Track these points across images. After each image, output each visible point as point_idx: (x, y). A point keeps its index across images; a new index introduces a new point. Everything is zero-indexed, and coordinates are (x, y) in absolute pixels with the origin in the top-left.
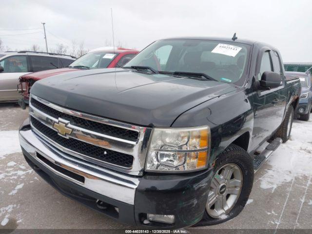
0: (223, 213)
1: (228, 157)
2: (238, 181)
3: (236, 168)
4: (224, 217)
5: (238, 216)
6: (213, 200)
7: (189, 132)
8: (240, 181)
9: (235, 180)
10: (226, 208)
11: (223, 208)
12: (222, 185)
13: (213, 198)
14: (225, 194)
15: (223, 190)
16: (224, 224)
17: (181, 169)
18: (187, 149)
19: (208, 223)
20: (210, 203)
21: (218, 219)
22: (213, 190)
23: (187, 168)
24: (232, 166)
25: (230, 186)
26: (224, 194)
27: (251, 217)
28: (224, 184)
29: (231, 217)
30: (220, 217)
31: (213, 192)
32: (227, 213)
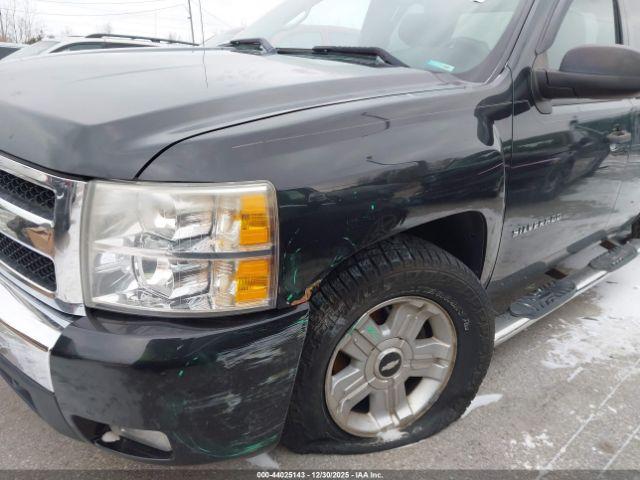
0: (392, 426)
1: (392, 280)
2: (444, 345)
3: (433, 309)
4: (394, 435)
5: (437, 437)
6: (359, 390)
7: (213, 198)
8: (448, 346)
9: (435, 342)
10: (404, 413)
11: (393, 412)
12: (386, 353)
13: (360, 384)
14: (399, 377)
15: (390, 365)
16: (386, 454)
17: (198, 308)
18: (213, 248)
19: (338, 447)
20: (350, 397)
21: (375, 439)
22: (359, 364)
23: (219, 305)
24: (418, 303)
25: (416, 357)
26: (396, 376)
27: (473, 442)
28: (393, 350)
29: (415, 439)
30: (379, 434)
31: (357, 370)
32: (405, 426)
